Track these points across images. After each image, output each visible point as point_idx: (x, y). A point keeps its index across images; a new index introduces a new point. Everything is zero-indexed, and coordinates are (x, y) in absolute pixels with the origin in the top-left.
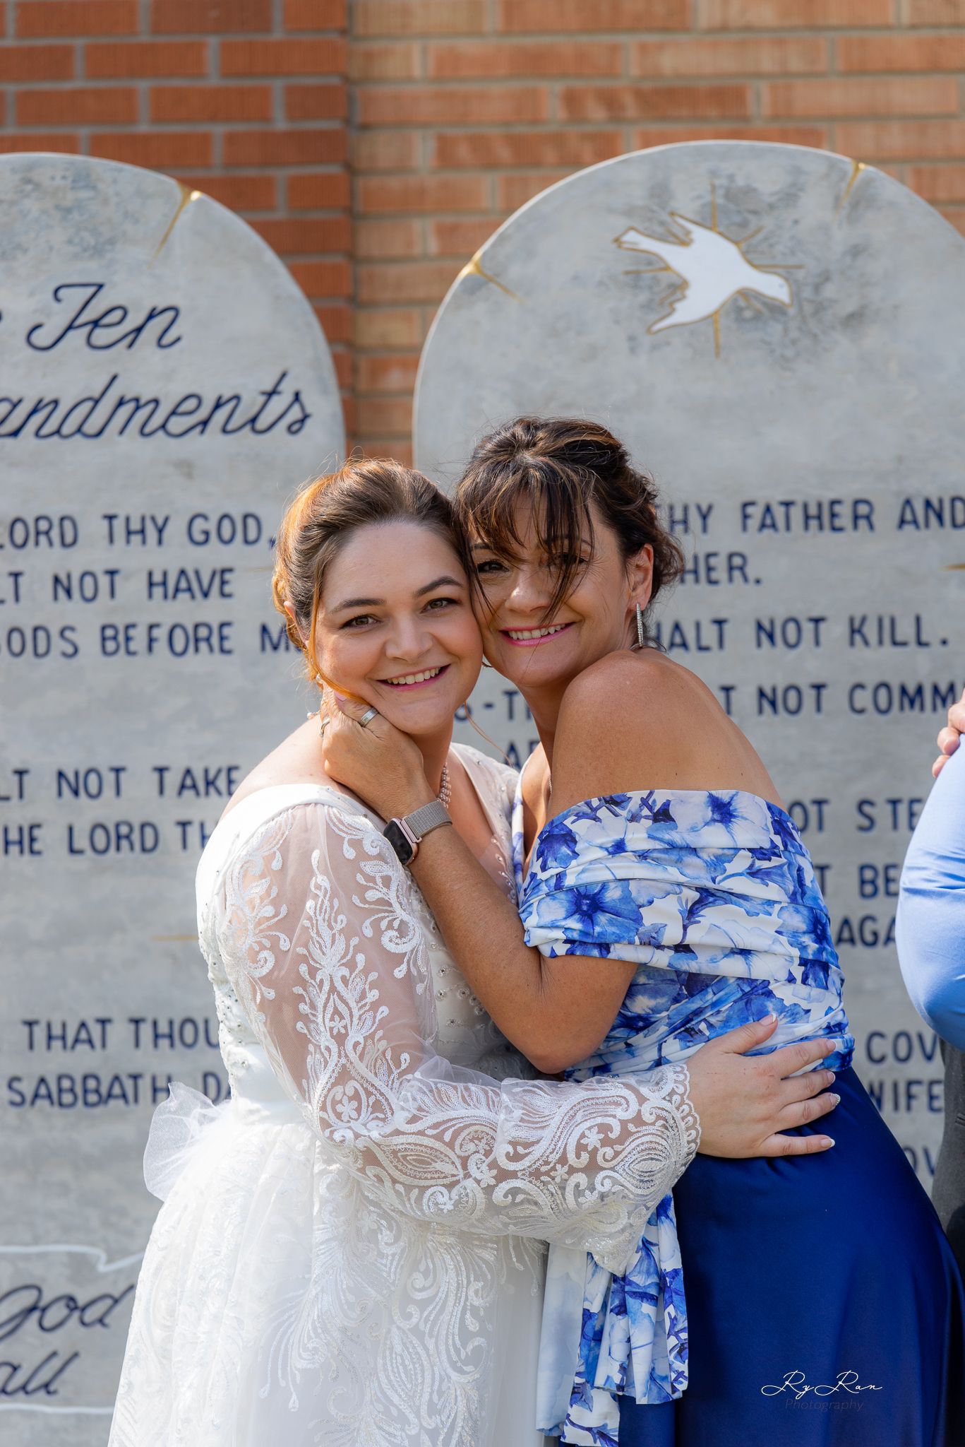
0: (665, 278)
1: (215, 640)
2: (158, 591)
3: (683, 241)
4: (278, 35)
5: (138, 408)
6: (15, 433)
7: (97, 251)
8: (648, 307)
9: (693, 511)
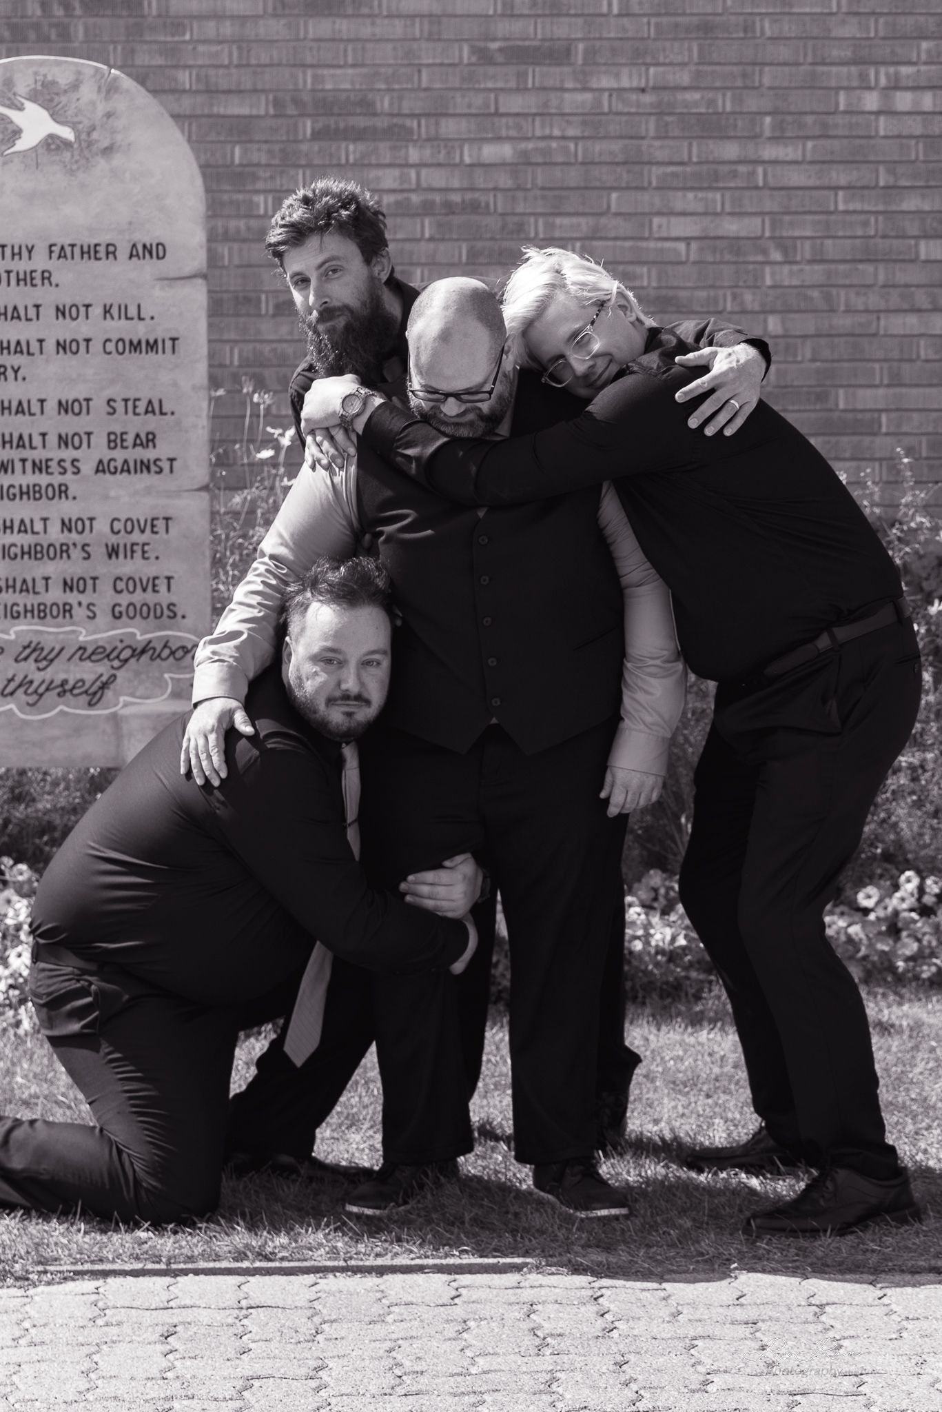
3: (19, 108)
8: (1, 142)
9: (24, 249)
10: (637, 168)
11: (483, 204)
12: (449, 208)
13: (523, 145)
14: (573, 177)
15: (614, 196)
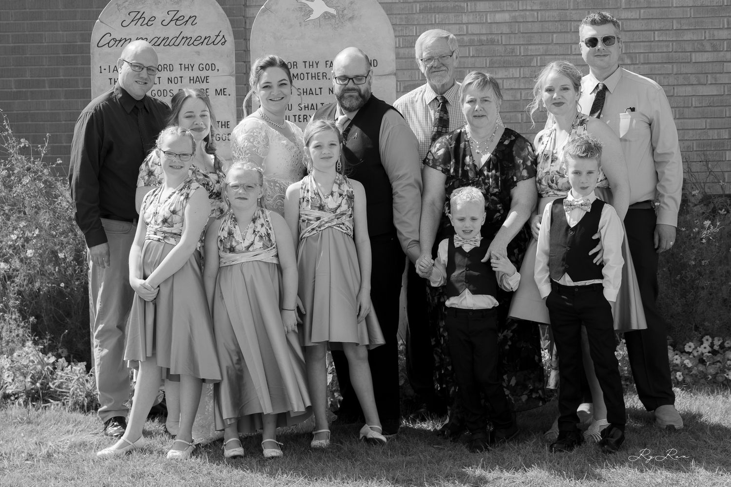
2: (192, 81)
3: (312, 1)
5: (187, 39)
6: (159, 45)
7: (177, 3)
8: (304, 16)
9: (314, 63)
10: (565, 23)
11: (496, 40)
12: (481, 43)
13: (514, 14)
14: (536, 27)
15: (555, 35)
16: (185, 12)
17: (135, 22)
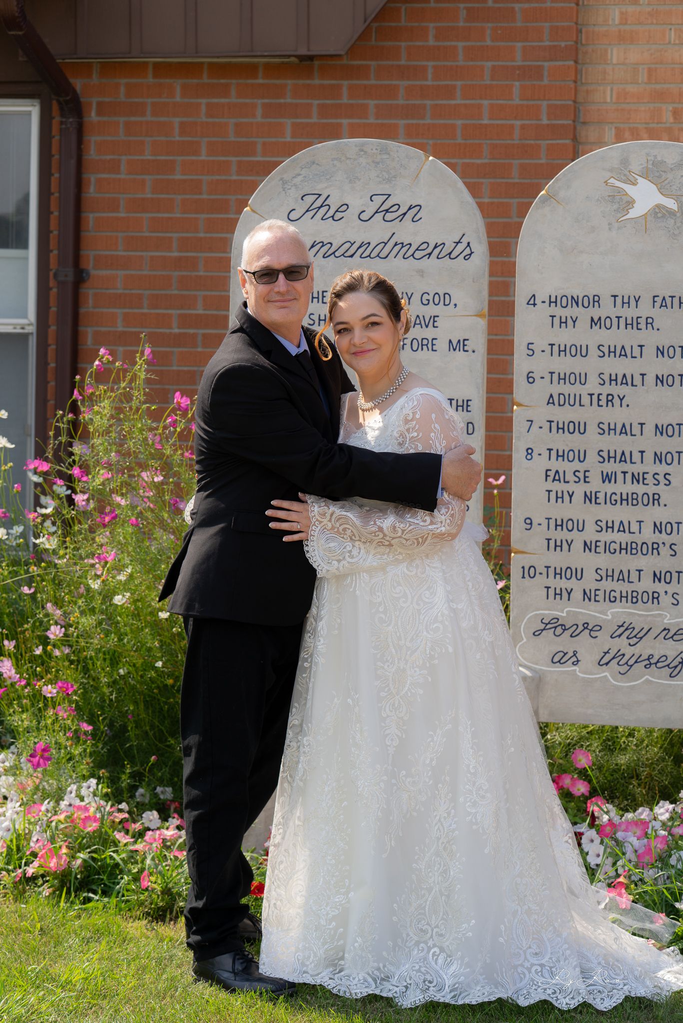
0: (625, 198)
1: (430, 346)
3: (634, 183)
4: (546, 82)
5: (402, 247)
6: (352, 256)
7: (389, 181)
8: (617, 211)
9: (632, 299)
16: (403, 197)
17: (311, 213)
